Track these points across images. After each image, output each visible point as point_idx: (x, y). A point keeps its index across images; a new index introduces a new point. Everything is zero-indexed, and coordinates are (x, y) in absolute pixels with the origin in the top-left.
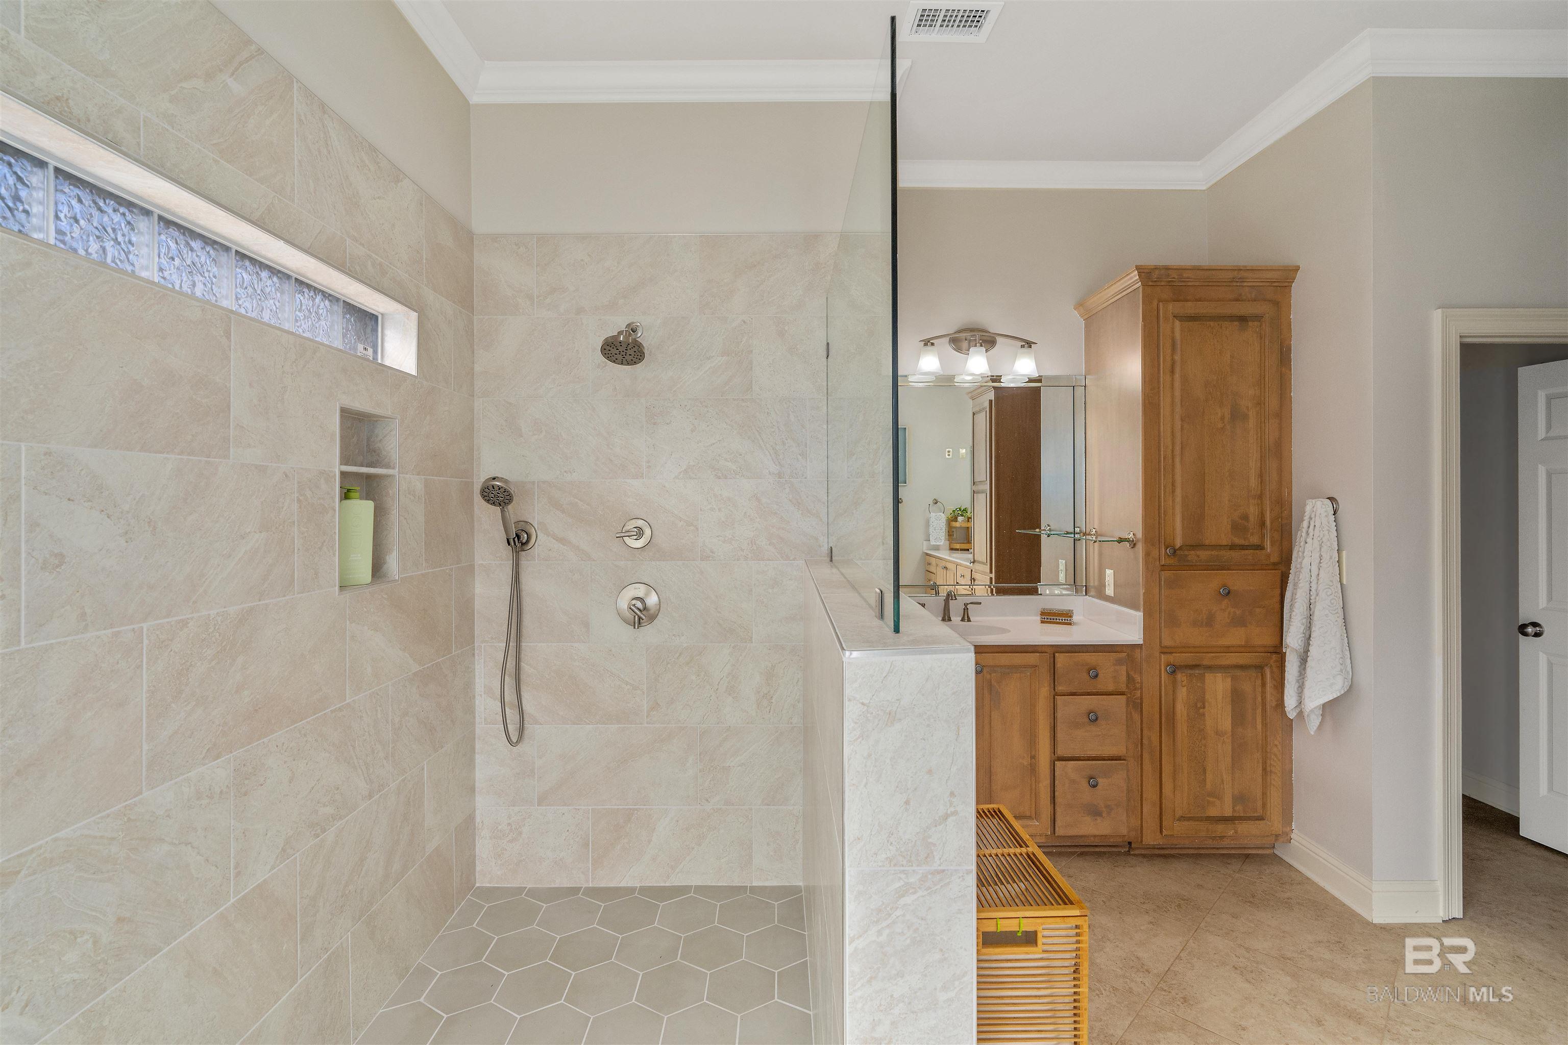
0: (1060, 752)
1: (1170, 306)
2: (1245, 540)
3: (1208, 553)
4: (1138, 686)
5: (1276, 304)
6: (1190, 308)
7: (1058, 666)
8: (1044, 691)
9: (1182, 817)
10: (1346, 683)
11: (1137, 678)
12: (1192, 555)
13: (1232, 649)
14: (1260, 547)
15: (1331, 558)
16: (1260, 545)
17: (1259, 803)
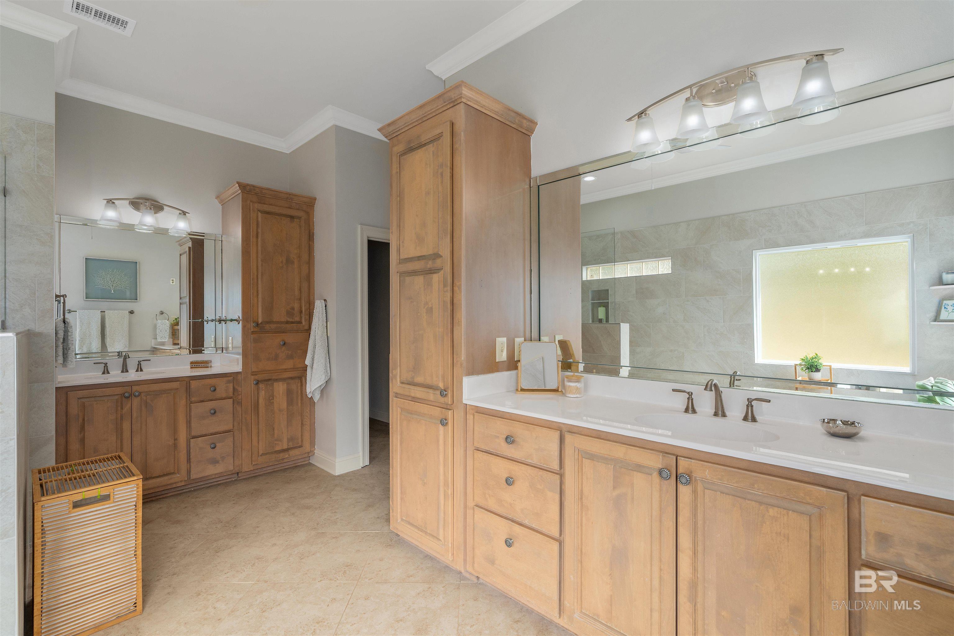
0: (193, 434)
1: (256, 205)
2: (292, 319)
3: (275, 325)
4: (240, 393)
5: (308, 213)
6: (266, 208)
7: (192, 387)
8: (182, 403)
9: (263, 454)
10: (327, 377)
11: (239, 389)
12: (267, 327)
13: (287, 370)
14: (300, 322)
15: (323, 325)
16: (299, 322)
17: (300, 440)
